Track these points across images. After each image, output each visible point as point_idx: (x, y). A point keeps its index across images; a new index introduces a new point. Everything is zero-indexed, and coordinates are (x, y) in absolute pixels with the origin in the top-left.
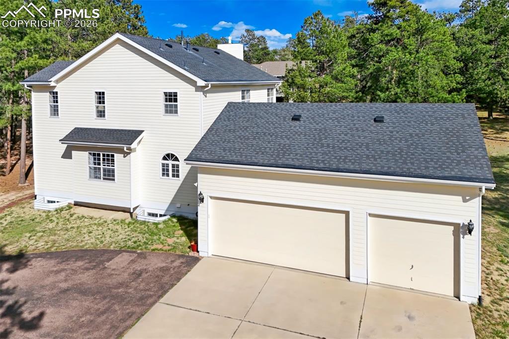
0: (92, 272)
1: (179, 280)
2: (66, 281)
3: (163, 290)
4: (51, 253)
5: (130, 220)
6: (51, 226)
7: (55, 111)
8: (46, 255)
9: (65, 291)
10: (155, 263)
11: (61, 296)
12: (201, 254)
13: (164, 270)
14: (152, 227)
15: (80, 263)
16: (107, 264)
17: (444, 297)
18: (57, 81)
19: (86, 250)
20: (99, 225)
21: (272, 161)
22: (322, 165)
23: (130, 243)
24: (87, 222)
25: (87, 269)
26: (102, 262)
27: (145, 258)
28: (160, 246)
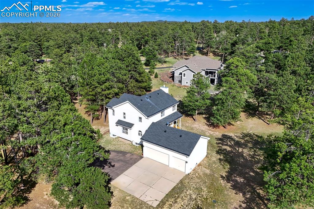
0: (123, 157)
1: (138, 161)
2: (119, 158)
3: (135, 163)
4: (115, 151)
5: (131, 144)
6: (114, 143)
7: (114, 114)
8: (114, 151)
9: (119, 160)
10: (135, 157)
11: (119, 161)
12: (144, 156)
13: (136, 159)
14: (136, 147)
15: (121, 154)
16: (126, 156)
17: (183, 172)
18: (114, 108)
19: (122, 151)
20: (125, 144)
21: (156, 143)
22: (164, 146)
23: (130, 151)
24: (122, 143)
25: (122, 156)
26: (125, 155)
27: (133, 155)
28: (136, 153)
